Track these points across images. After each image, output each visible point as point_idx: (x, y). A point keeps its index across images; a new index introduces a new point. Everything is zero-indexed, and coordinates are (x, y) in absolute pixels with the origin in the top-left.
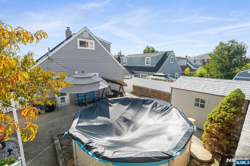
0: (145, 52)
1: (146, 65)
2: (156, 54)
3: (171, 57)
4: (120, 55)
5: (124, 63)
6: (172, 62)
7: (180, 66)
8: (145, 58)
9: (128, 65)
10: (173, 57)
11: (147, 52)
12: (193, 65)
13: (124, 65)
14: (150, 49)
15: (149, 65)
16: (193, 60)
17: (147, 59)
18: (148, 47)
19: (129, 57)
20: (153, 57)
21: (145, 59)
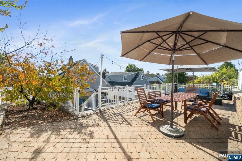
0: (128, 68)
1: (124, 81)
2: (131, 74)
3: (142, 76)
4: (105, 71)
5: (108, 79)
6: (143, 79)
7: (149, 82)
8: (123, 75)
9: (111, 81)
10: (143, 76)
11: (129, 68)
12: (163, 81)
13: (108, 80)
14: (132, 66)
15: (126, 81)
16: (162, 77)
17: (125, 77)
18: (130, 64)
19: (112, 74)
20: (129, 75)
21: (123, 77)
